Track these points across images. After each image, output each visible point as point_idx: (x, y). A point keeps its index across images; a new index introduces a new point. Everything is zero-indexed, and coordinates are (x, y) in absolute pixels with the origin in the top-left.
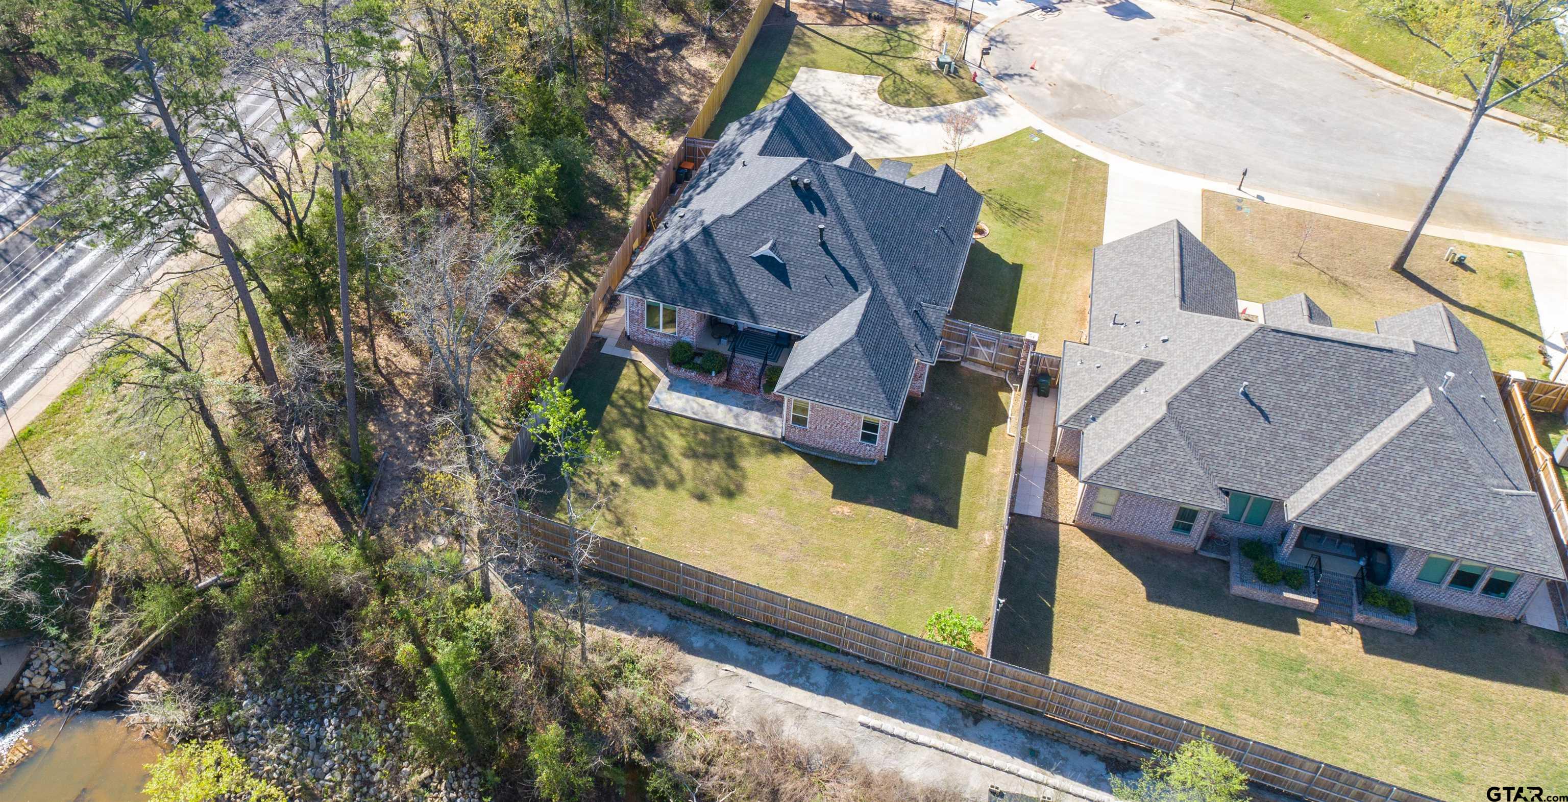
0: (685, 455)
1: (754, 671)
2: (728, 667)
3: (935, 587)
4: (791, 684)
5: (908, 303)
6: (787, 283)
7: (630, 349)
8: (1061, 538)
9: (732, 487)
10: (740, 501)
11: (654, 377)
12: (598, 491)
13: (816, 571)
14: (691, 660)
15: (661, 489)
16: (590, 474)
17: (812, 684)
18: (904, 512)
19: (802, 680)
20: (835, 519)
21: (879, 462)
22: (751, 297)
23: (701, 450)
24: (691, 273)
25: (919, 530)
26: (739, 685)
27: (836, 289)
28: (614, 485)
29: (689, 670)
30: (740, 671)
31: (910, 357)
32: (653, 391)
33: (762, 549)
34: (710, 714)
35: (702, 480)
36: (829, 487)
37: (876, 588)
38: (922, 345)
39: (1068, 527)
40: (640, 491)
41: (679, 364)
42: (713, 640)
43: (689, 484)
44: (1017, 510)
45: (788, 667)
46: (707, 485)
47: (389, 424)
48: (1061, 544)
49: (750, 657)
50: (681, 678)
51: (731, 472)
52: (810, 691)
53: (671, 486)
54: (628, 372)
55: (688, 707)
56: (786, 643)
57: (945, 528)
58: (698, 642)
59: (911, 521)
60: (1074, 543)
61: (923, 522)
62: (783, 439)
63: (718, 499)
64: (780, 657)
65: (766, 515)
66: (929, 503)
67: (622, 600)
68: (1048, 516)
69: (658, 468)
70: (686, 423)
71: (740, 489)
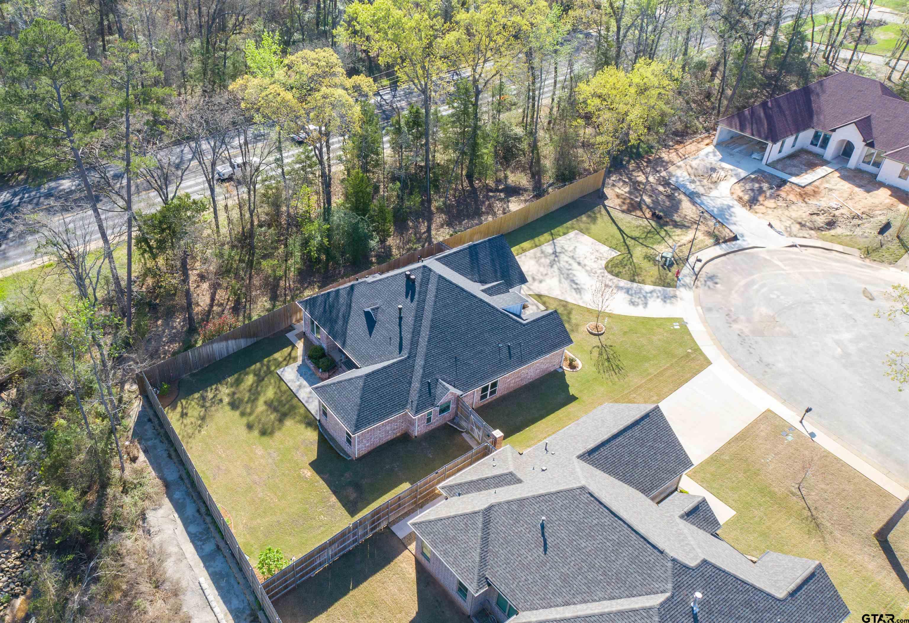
0: (265, 402)
1: (184, 525)
2: (176, 515)
3: (306, 540)
4: (193, 542)
5: (424, 376)
6: (370, 333)
7: (300, 339)
8: (400, 557)
9: (269, 431)
10: (265, 439)
11: (295, 359)
12: (212, 399)
13: (260, 495)
14: (166, 501)
15: (237, 413)
16: (216, 389)
17: (201, 548)
18: (335, 492)
19: (199, 543)
20: (299, 476)
21: (352, 460)
22: (350, 332)
23: (276, 404)
24: (332, 307)
25: (333, 506)
26: (171, 527)
27: (391, 348)
28: (221, 401)
29: (160, 506)
30: (179, 521)
31: (404, 407)
32: (286, 365)
33: (248, 468)
34: (149, 532)
35: (260, 420)
36: (314, 456)
37: (278, 521)
38: (415, 404)
39: (410, 555)
40: (228, 408)
41: (310, 357)
42: (184, 499)
43: (252, 418)
44: (394, 528)
45: (201, 533)
46: (259, 423)
47: (168, 324)
48: (396, 560)
49: (191, 517)
50: (154, 507)
51: (277, 423)
52: (197, 550)
53: (243, 414)
54: (286, 351)
55: (144, 523)
56: (208, 519)
57: (347, 513)
58: (177, 495)
59: (333, 499)
60: (404, 565)
61: (339, 504)
62: (319, 421)
63: (256, 433)
64: (203, 526)
65: (269, 454)
66: (353, 496)
67: (170, 456)
68: (405, 541)
69: (247, 402)
70: (284, 388)
71: (272, 433)
